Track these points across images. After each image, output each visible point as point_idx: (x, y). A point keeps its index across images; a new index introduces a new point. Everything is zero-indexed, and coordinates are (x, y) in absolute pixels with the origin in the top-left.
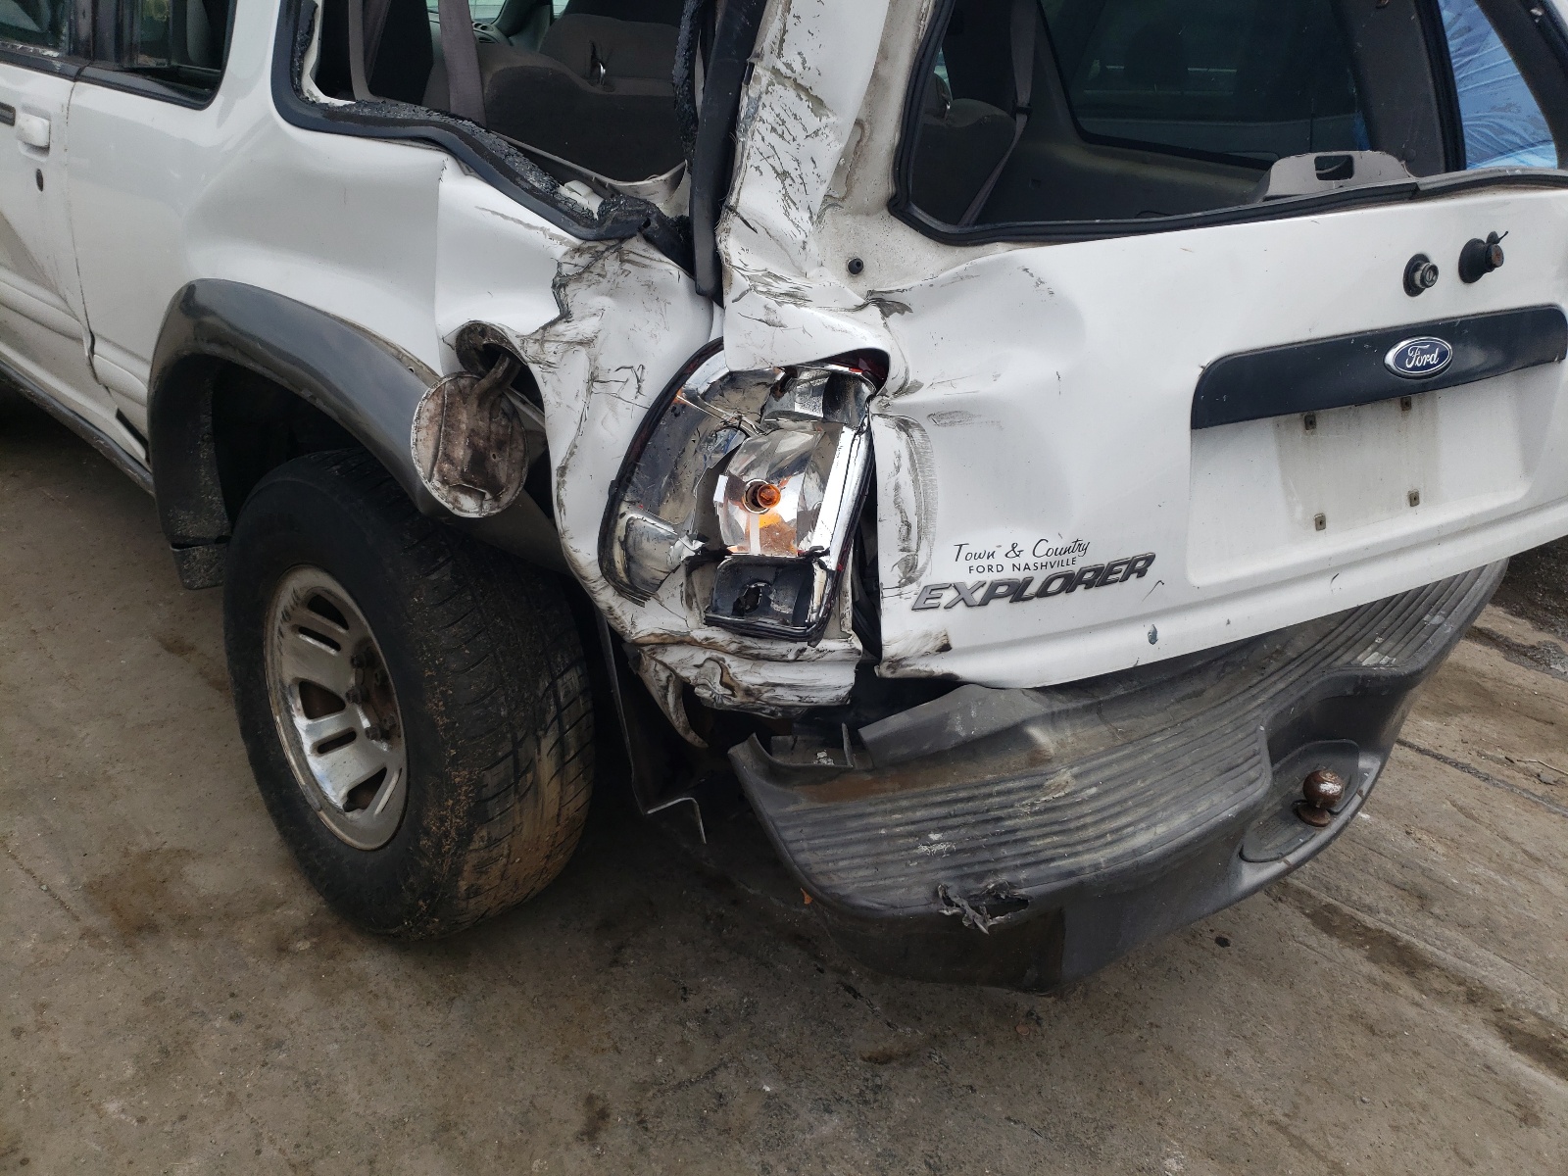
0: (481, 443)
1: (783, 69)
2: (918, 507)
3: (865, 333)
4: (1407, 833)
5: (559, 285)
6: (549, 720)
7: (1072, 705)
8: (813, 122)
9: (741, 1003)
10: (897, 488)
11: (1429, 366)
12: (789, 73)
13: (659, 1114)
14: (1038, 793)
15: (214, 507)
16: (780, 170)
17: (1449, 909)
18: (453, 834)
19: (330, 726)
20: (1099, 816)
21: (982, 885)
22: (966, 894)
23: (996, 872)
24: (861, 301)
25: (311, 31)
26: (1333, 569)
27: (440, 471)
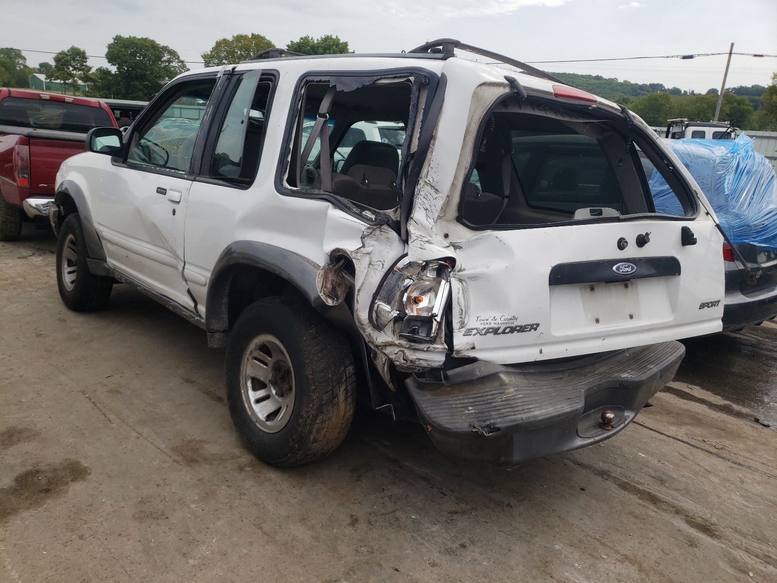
0: (334, 284)
1: (428, 181)
2: (465, 305)
3: (449, 253)
4: (659, 461)
5: (363, 238)
6: (343, 381)
7: (514, 371)
8: (435, 196)
9: (403, 494)
10: (458, 298)
11: (628, 271)
12: (429, 182)
13: (376, 521)
14: (503, 395)
15: (225, 319)
16: (425, 208)
17: (672, 485)
18: (311, 417)
19: (261, 393)
20: (523, 404)
21: (485, 424)
22: (480, 426)
23: (490, 419)
24: (448, 245)
25: (286, 169)
26: (604, 336)
27: (324, 290)
